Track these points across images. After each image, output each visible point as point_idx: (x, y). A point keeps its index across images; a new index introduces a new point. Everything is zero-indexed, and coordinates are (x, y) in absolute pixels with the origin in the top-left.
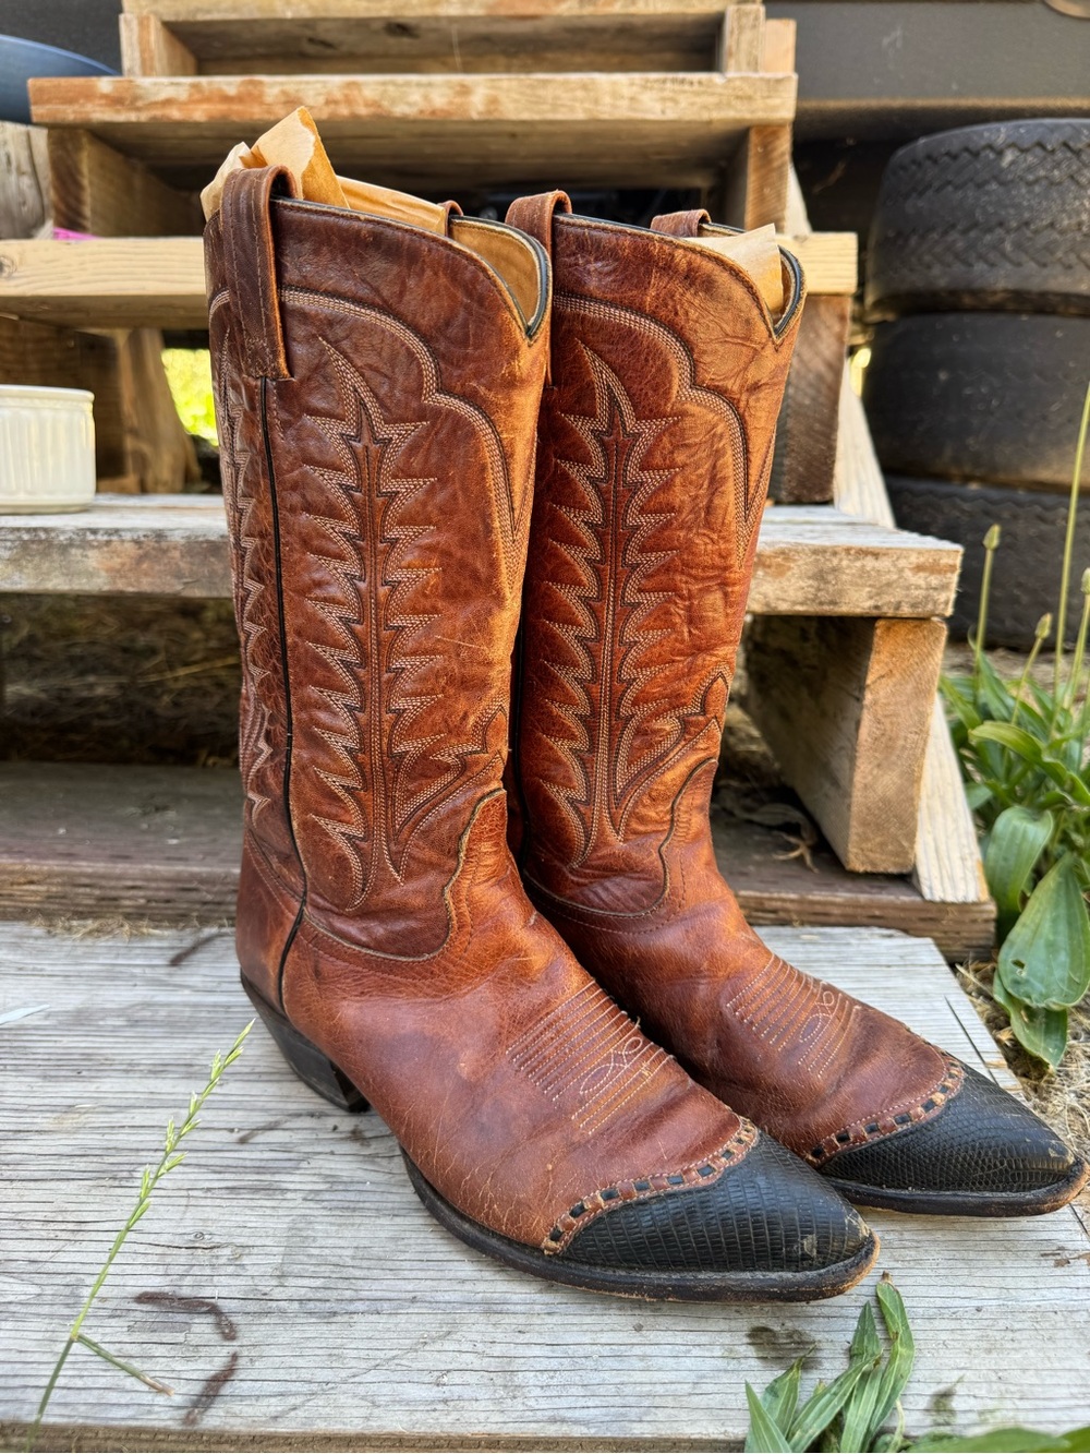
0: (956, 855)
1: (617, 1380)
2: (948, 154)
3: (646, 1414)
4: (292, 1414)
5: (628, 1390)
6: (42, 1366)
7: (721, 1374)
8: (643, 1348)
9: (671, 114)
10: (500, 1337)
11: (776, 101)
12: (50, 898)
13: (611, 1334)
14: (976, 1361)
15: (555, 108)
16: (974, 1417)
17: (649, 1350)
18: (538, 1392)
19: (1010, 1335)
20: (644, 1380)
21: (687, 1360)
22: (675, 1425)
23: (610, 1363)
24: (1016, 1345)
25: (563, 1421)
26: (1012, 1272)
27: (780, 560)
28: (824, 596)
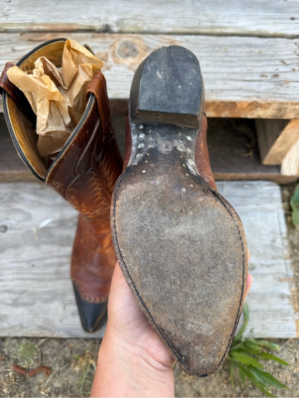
14: (259, 321)
16: (256, 333)
19: (268, 315)
24: (268, 318)
26: (272, 300)
27: (267, 105)
28: (279, 115)
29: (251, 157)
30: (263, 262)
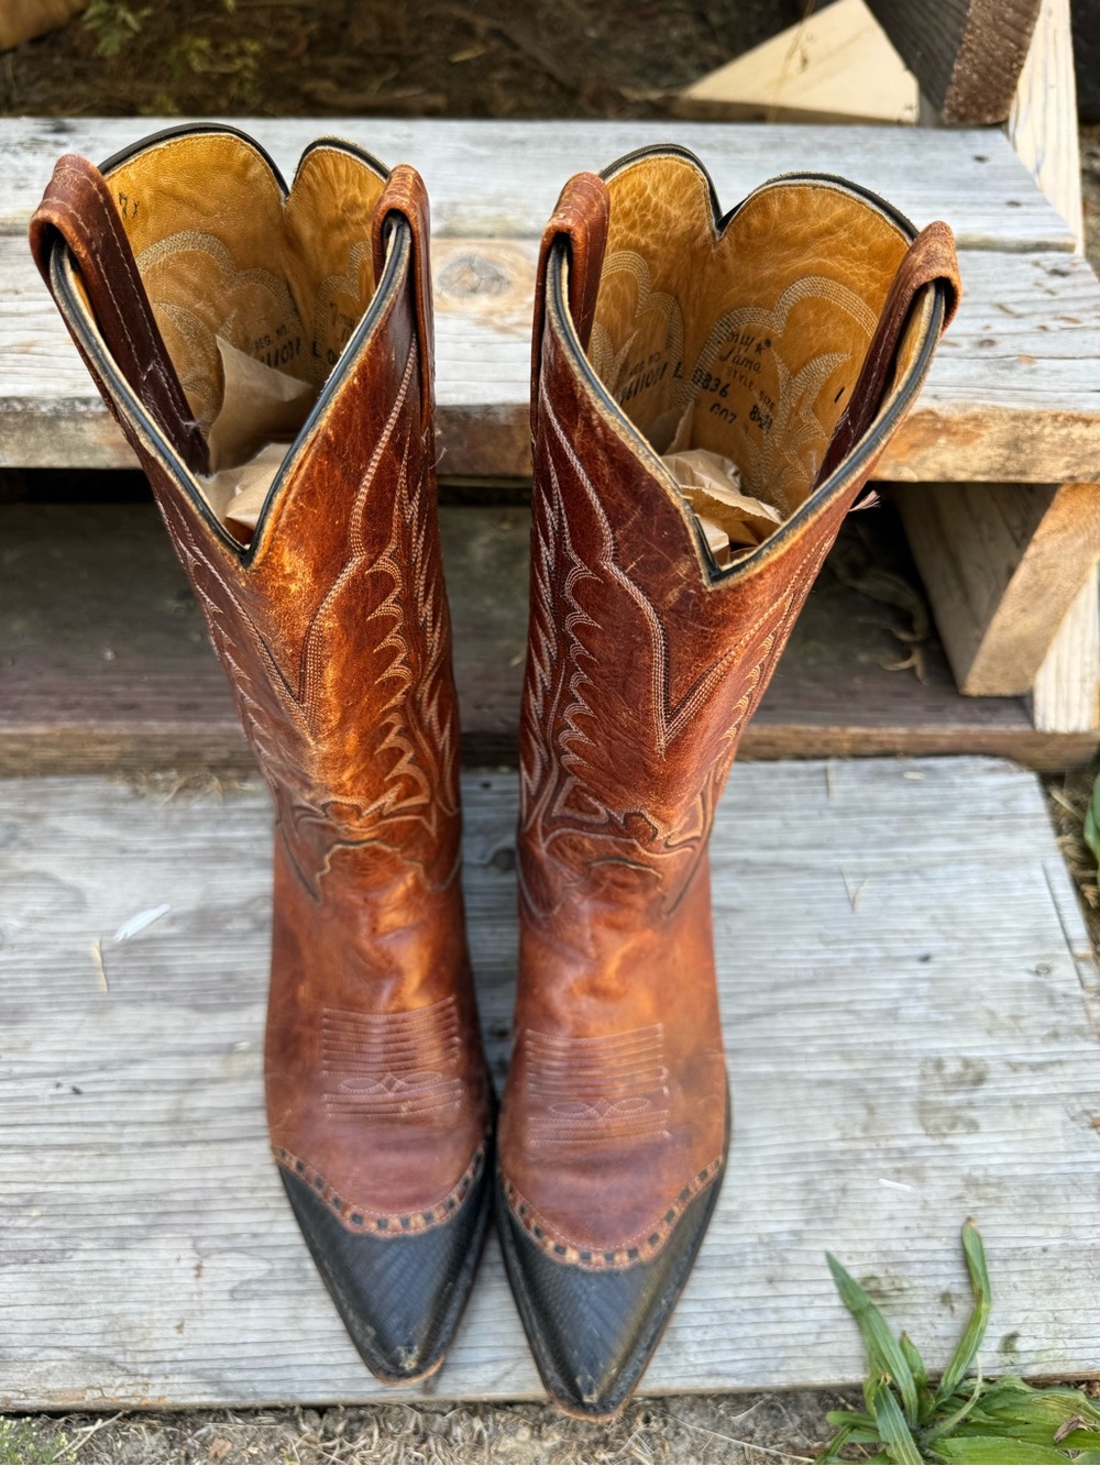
0: (1076, 675)
1: (758, 1333)
3: (781, 1365)
4: (507, 1379)
5: (766, 1343)
6: (297, 1345)
7: (839, 1323)
8: (776, 1300)
12: (123, 755)
13: (748, 1288)
14: (1038, 1303)
16: (1032, 1356)
17: (782, 1303)
18: (695, 1348)
19: (1068, 1275)
20: (778, 1332)
21: (811, 1311)
22: (804, 1374)
23: (752, 1317)
24: (1071, 1285)
25: (718, 1374)
26: (1076, 1209)
27: (969, 427)
28: (1012, 466)
29: (920, 672)
30: (1016, 1053)
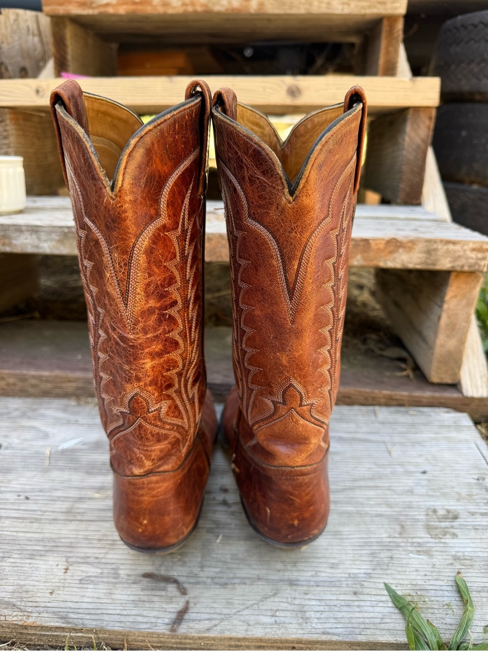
0: (478, 375)
1: (349, 616)
2: (473, 25)
3: (362, 632)
4: (215, 628)
6: (108, 605)
7: (393, 614)
8: (358, 602)
9: (347, 11)
10: (297, 596)
11: (397, 5)
12: (78, 388)
13: (344, 596)
15: (291, 7)
17: (361, 603)
18: (316, 621)
20: (360, 616)
21: (377, 608)
22: (375, 636)
23: (346, 609)
25: (328, 634)
27: (410, 245)
29: (412, 376)
